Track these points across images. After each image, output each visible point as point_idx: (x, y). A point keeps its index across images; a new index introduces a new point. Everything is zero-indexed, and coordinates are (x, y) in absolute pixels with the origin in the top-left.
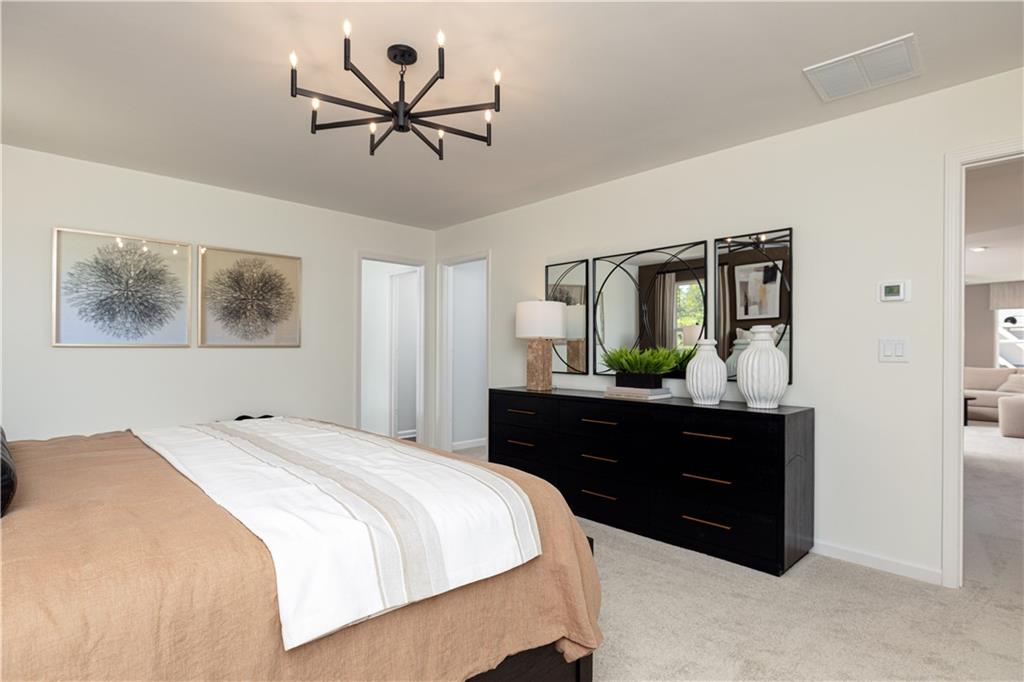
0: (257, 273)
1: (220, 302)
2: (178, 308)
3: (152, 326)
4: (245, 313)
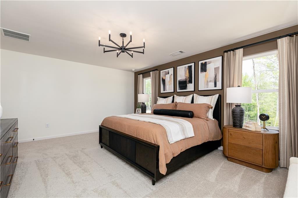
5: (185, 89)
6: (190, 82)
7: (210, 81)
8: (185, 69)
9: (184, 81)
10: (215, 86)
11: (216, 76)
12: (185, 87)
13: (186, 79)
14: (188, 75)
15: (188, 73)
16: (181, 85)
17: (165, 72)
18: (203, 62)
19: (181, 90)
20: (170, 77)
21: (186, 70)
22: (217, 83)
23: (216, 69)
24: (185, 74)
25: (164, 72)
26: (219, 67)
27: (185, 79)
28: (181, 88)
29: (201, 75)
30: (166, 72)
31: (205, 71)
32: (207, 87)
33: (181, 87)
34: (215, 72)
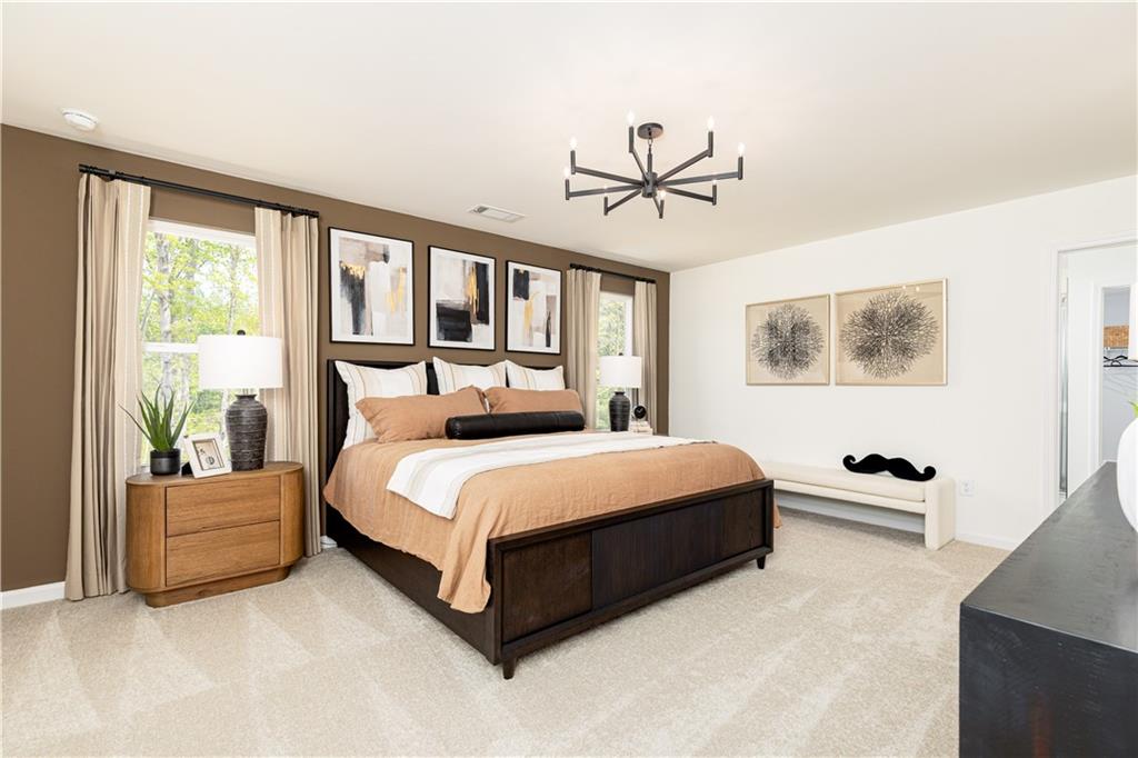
0: (891, 307)
1: (855, 342)
2: (819, 351)
3: (801, 368)
4: (879, 351)
5: (466, 341)
6: (483, 318)
7: (538, 329)
8: (464, 268)
9: (462, 309)
10: (548, 345)
11: (549, 318)
12: (465, 334)
13: (467, 304)
14: (473, 292)
15: (475, 287)
16: (446, 323)
17: (367, 244)
18: (523, 268)
19: (445, 339)
20: (395, 280)
21: (467, 272)
22: (552, 336)
23: (550, 299)
24: (465, 287)
25: (358, 241)
26: (555, 297)
27: (465, 305)
28: (448, 333)
29: (515, 304)
30: (371, 249)
31: (526, 297)
32: (531, 345)
33: (446, 330)
34: (548, 308)
